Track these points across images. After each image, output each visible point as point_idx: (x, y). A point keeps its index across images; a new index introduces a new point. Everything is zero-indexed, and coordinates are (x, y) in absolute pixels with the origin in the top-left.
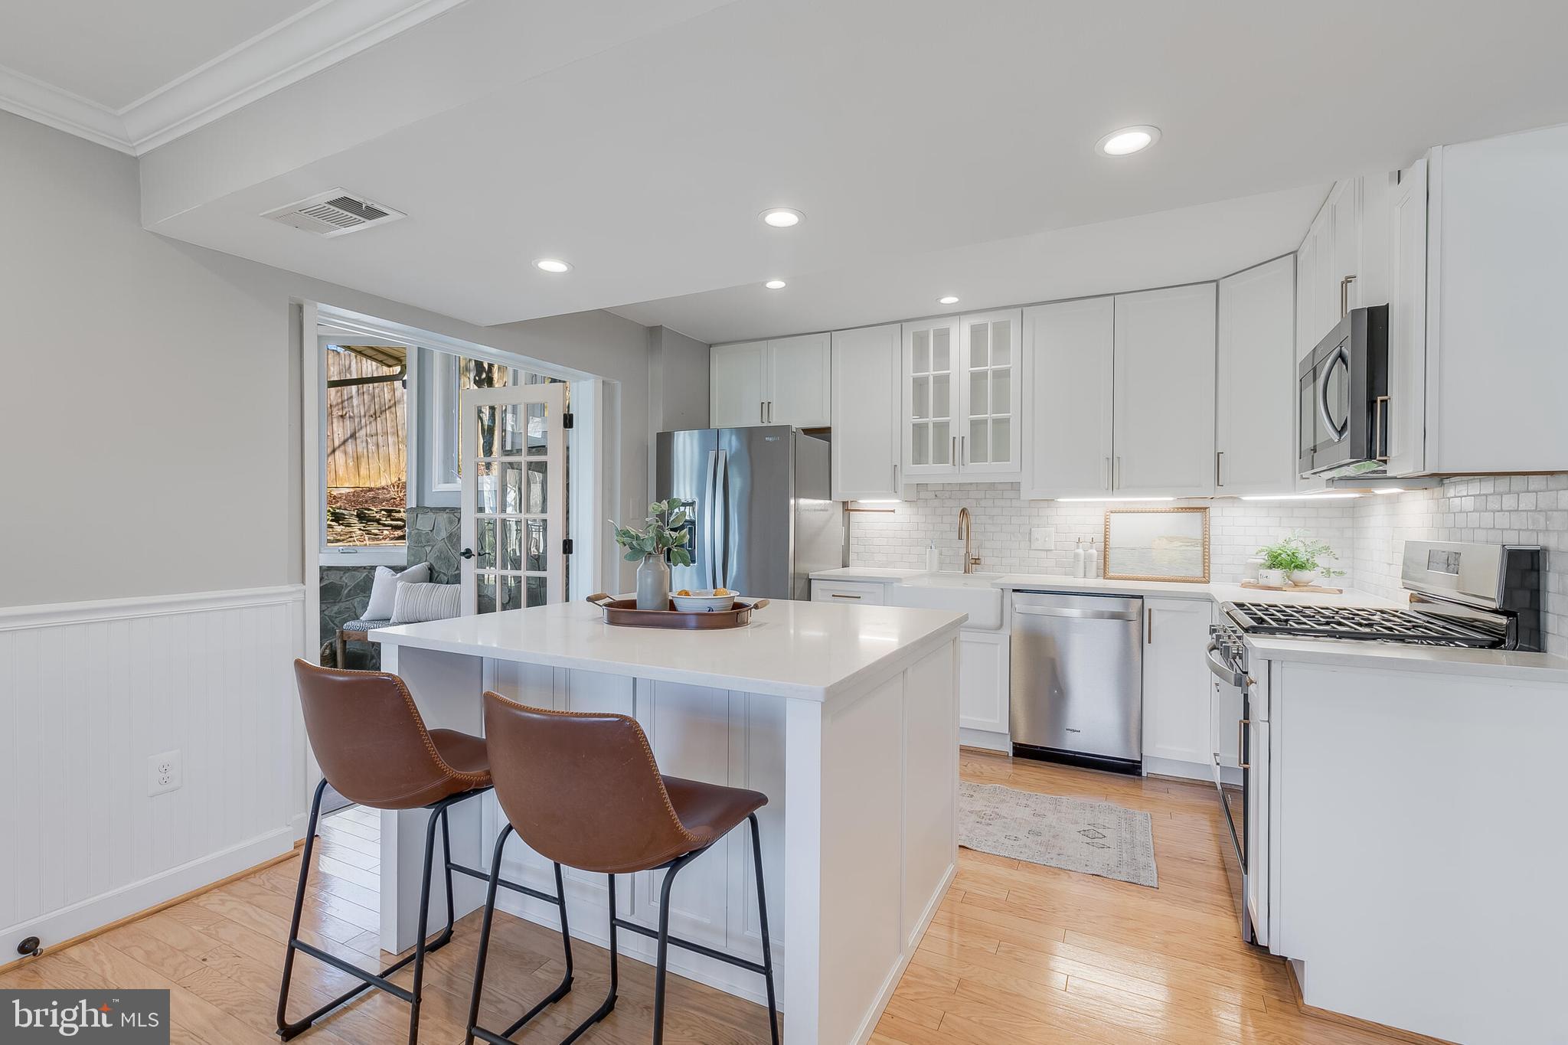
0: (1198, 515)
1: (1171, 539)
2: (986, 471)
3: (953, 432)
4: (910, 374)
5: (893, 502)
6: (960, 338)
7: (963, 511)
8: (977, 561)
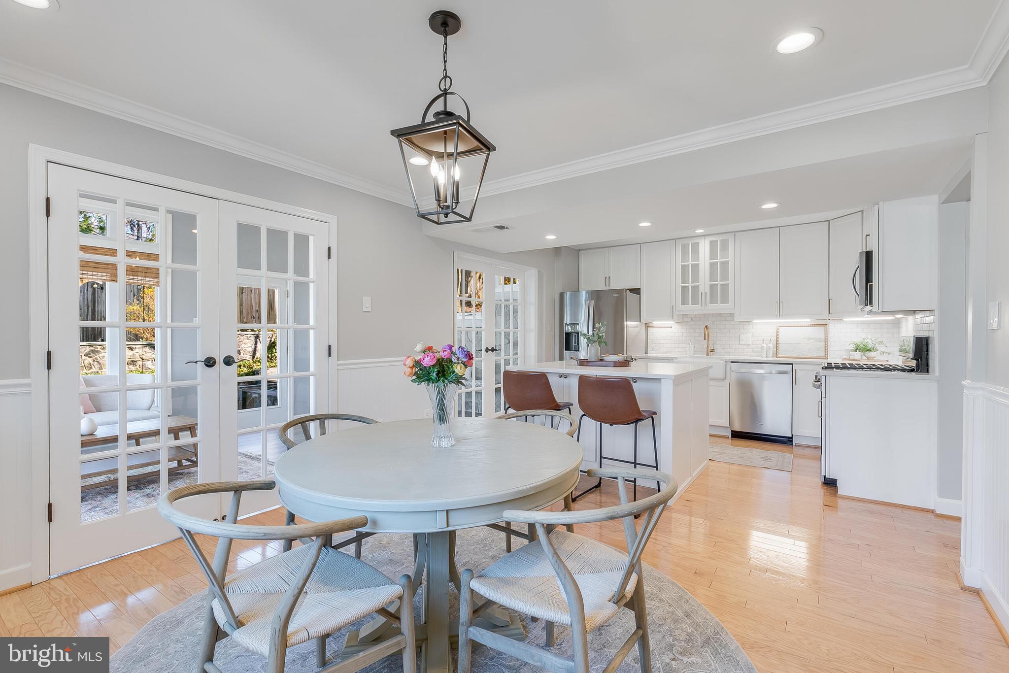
0: (823, 328)
1: (809, 339)
2: (718, 307)
3: (701, 290)
4: (680, 264)
5: (671, 323)
6: (704, 247)
7: (706, 326)
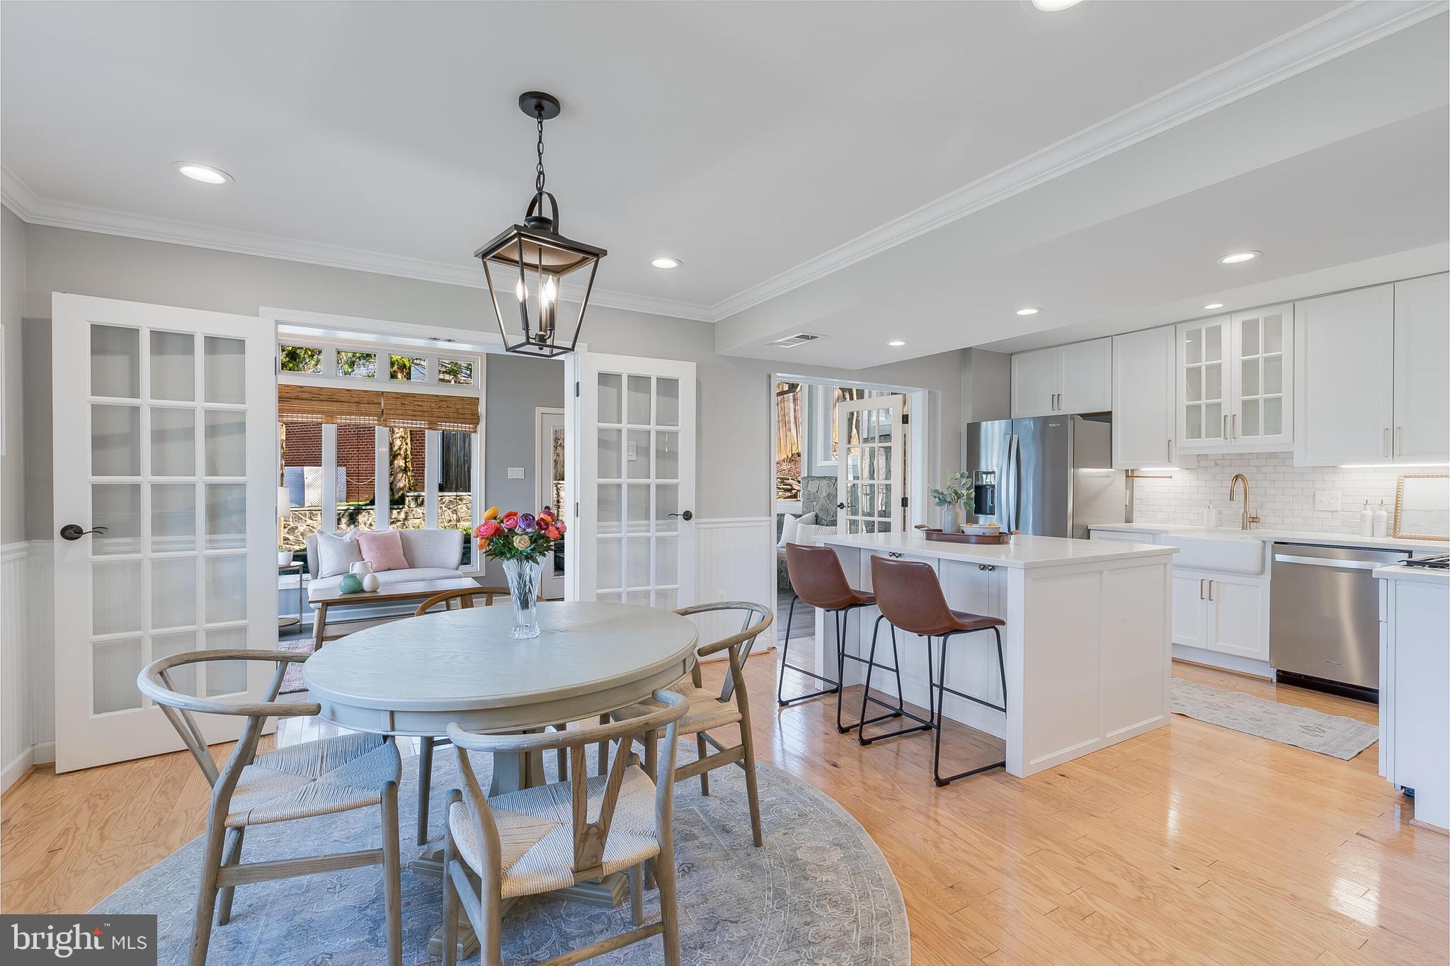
2: (1261, 442)
3: (1225, 411)
4: (1184, 364)
5: (1169, 470)
6: (1232, 334)
7: (1237, 476)
8: (1254, 520)
